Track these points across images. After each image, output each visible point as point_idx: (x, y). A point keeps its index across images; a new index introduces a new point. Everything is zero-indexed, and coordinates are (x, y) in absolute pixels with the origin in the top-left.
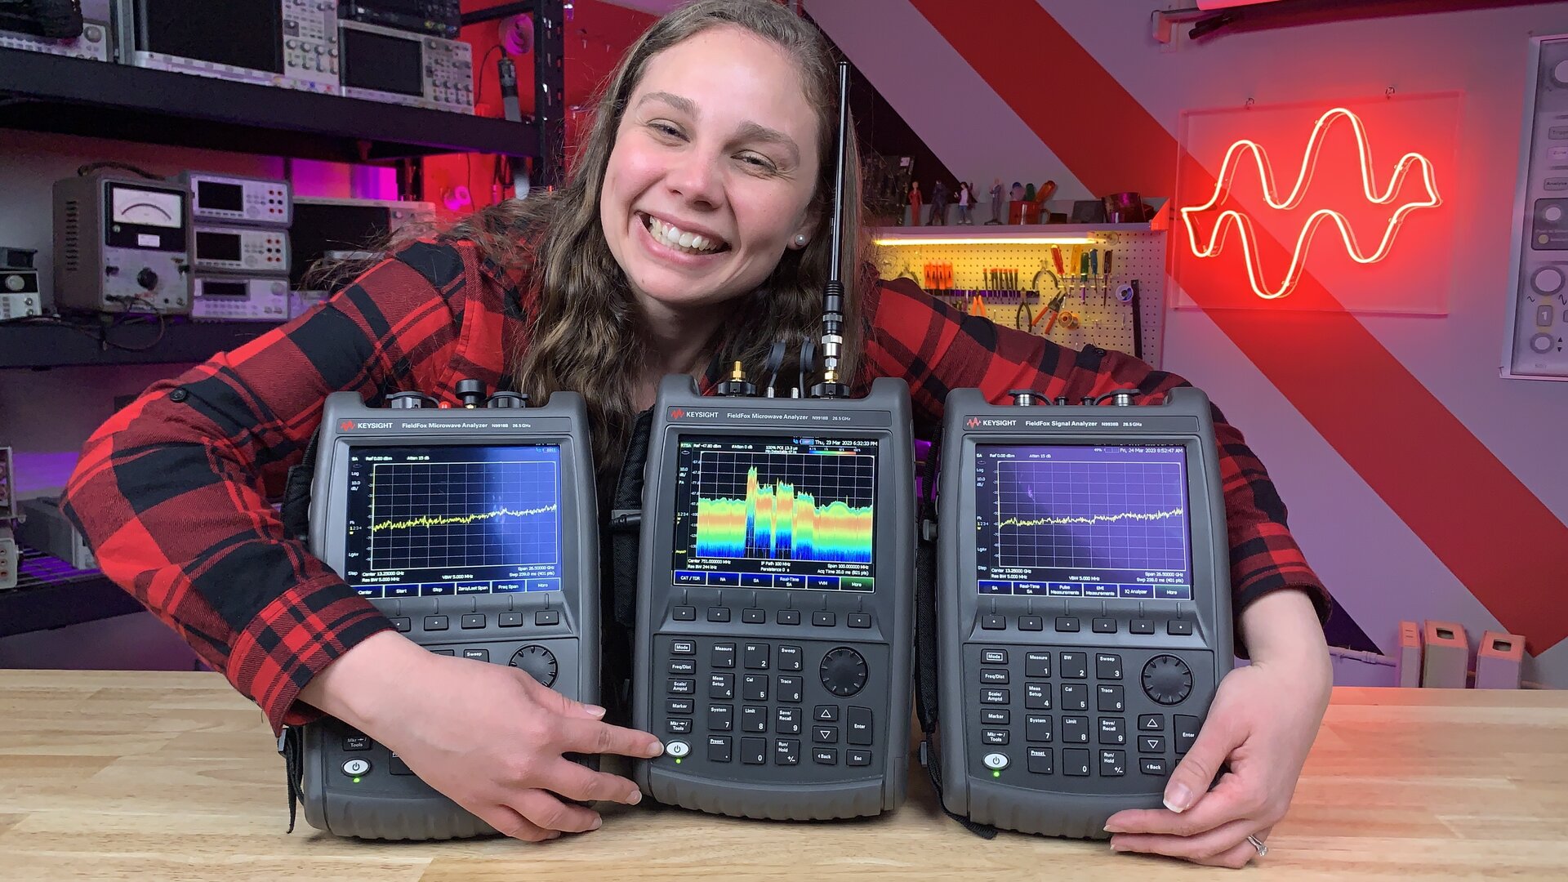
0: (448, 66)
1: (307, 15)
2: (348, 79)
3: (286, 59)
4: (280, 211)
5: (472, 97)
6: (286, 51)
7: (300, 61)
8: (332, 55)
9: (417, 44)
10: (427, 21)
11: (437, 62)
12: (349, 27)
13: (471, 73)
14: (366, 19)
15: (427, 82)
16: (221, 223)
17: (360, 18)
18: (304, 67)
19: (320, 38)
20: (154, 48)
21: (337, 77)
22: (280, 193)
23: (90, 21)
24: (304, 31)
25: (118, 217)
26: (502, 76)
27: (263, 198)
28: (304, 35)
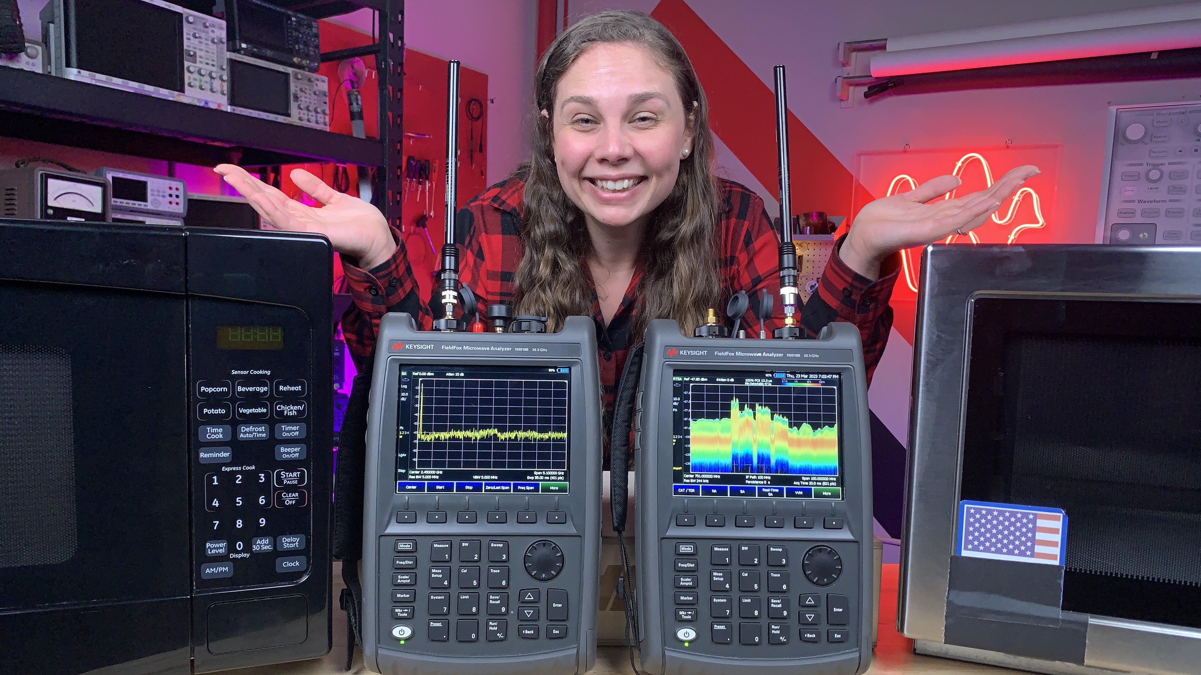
0: (310, 94)
1: (203, 47)
2: (232, 102)
3: (186, 81)
4: (177, 204)
5: (327, 118)
6: (187, 75)
7: (197, 84)
8: (223, 80)
9: (287, 75)
10: (295, 57)
11: (301, 90)
12: (234, 58)
13: (327, 99)
14: (247, 53)
15: (293, 105)
16: (131, 211)
17: (242, 52)
18: (201, 88)
19: (213, 65)
20: (80, 66)
21: (225, 98)
22: (177, 189)
23: (30, 41)
24: (201, 60)
25: (51, 203)
26: (351, 104)
27: (164, 192)
28: (201, 62)
